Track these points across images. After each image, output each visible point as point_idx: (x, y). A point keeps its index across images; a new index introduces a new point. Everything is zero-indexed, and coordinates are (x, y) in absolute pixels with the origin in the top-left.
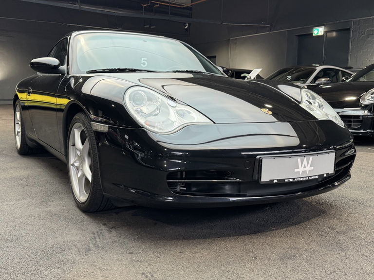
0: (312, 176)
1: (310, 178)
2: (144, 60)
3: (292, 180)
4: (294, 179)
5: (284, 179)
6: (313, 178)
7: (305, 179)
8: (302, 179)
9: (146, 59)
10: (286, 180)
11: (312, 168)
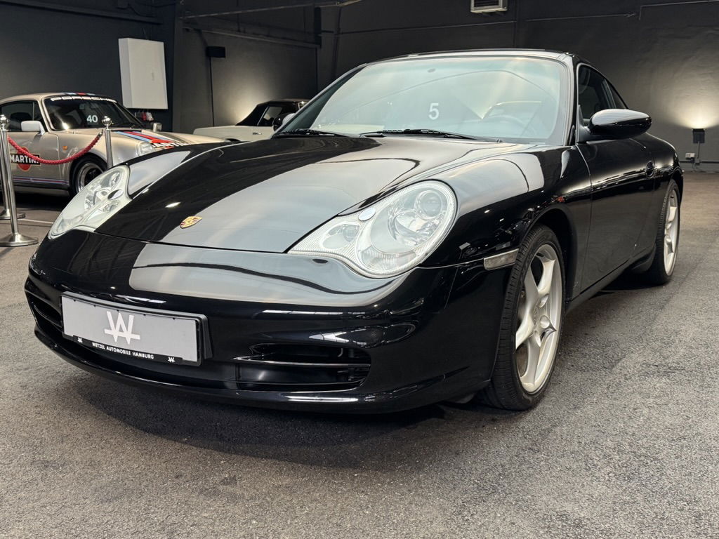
0: (138, 352)
1: (134, 354)
2: (434, 107)
3: (102, 347)
4: (106, 346)
5: (91, 342)
6: (140, 355)
7: (124, 352)
8: (118, 351)
9: (437, 104)
10: (94, 344)
11: (138, 337)
